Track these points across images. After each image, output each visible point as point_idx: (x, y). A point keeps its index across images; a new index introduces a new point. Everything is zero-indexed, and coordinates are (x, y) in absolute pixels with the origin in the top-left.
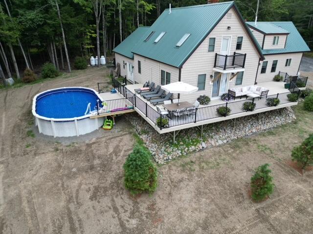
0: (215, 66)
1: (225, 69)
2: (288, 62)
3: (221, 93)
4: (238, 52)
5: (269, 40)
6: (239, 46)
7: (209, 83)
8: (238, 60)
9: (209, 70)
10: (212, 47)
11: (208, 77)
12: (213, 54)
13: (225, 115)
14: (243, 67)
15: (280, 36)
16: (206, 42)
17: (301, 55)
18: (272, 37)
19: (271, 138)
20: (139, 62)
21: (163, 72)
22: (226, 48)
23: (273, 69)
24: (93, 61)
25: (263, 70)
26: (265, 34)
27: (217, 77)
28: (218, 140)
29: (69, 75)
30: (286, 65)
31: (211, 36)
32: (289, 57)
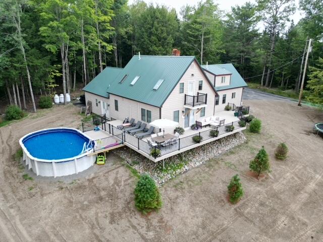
0: (185, 104)
1: (193, 106)
2: (233, 95)
3: (191, 124)
4: (200, 92)
5: (218, 79)
6: (200, 88)
7: (182, 117)
8: (199, 99)
9: (181, 107)
10: (182, 90)
11: (180, 113)
12: (183, 95)
13: (199, 142)
14: (206, 103)
15: (226, 76)
16: (178, 87)
17: (242, 88)
18: (220, 77)
19: (232, 156)
20: (116, 102)
21: (143, 110)
22: (192, 91)
23: (224, 101)
24: (58, 99)
25: (217, 103)
26: (215, 76)
27: (187, 112)
28: (196, 162)
29: (35, 115)
30: (232, 98)
31: (180, 82)
32: (233, 91)
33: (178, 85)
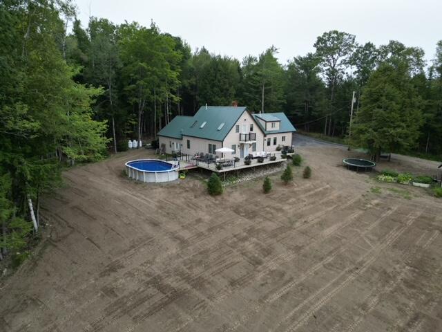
0: (240, 140)
1: (246, 141)
2: (283, 139)
3: (245, 156)
4: (251, 132)
5: (269, 125)
6: (251, 129)
7: (238, 150)
8: (251, 136)
9: (237, 143)
10: (238, 130)
11: (237, 146)
12: (238, 134)
13: (249, 164)
14: (255, 140)
15: (276, 123)
16: (235, 128)
17: (291, 133)
18: (271, 123)
20: (188, 142)
21: (210, 145)
22: (245, 130)
23: (275, 143)
24: (131, 144)
25: (269, 144)
26: (266, 122)
27: (242, 146)
30: (282, 141)
31: (237, 124)
32: (283, 135)
33: (235, 127)
